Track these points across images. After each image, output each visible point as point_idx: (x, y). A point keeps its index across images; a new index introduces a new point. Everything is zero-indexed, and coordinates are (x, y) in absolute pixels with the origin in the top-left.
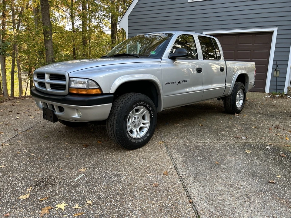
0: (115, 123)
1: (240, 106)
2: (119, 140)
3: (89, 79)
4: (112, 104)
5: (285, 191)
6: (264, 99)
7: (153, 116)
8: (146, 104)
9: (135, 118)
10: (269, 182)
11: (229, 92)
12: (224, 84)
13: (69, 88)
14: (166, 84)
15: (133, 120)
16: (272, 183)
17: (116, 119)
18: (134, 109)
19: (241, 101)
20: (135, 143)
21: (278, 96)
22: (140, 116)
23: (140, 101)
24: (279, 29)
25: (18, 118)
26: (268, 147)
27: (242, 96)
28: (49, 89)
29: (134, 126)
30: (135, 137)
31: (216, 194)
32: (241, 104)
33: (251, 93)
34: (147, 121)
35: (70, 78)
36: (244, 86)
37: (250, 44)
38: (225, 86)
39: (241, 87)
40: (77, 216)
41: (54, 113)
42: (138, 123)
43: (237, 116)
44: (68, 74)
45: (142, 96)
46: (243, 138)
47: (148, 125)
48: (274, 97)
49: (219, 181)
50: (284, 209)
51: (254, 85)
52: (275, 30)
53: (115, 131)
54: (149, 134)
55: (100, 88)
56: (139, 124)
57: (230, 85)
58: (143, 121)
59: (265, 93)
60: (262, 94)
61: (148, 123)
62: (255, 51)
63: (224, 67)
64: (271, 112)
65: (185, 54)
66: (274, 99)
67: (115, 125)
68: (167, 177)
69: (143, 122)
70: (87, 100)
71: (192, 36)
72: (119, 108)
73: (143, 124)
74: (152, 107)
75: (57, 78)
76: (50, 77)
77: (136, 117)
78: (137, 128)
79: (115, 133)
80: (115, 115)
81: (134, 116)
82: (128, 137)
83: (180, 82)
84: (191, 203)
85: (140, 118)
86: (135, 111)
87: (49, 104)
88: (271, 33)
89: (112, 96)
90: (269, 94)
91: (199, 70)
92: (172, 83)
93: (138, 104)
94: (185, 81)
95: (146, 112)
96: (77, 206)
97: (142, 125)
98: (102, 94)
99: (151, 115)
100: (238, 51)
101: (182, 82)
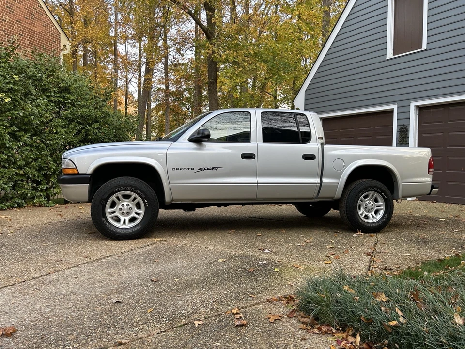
83: (203, 169)
94: (212, 169)
101: (208, 169)
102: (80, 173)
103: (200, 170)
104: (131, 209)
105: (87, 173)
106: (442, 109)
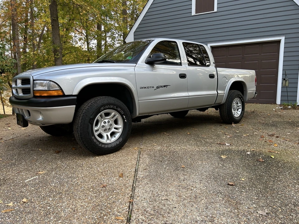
0: (79, 126)
1: (238, 115)
2: (84, 144)
3: (50, 81)
4: (75, 106)
5: (242, 193)
6: (274, 110)
7: (126, 121)
8: (117, 107)
9: (105, 123)
10: (229, 184)
11: (223, 101)
12: (216, 91)
13: (33, 90)
14: (141, 88)
15: (103, 124)
16: (231, 185)
17: (80, 121)
18: (102, 113)
19: (240, 110)
20: (104, 148)
21: (290, 107)
22: (111, 120)
23: (110, 104)
24: (286, 37)
25: (10, 129)
26: (249, 153)
27: (240, 105)
28: (21, 94)
29: (104, 130)
30: (105, 141)
31: (163, 194)
32: (239, 113)
33: (261, 104)
34: (120, 126)
35: (34, 80)
36: (241, 94)
37: (257, 54)
38: (217, 93)
39: (237, 95)
40: (5, 212)
41: (24, 118)
42: (108, 128)
43: (234, 126)
44: (33, 77)
45: (111, 100)
46: (227, 144)
47: (120, 130)
48: (285, 108)
49: (175, 183)
50: (229, 210)
51: (256, 93)
52: (283, 39)
53: (79, 134)
54: (121, 139)
55: (61, 89)
56: (110, 128)
57: (224, 92)
58: (115, 125)
59: (277, 104)
60: (273, 105)
61: (120, 128)
62: (263, 61)
63: (215, 73)
64: (273, 122)
65: (161, 59)
66: (284, 110)
67: (79, 128)
68: (121, 179)
69: (115, 127)
70: (48, 101)
71: (175, 42)
72: (84, 111)
73: (115, 128)
74: (124, 111)
75: (26, 82)
76: (22, 82)
77: (106, 121)
78: (108, 132)
79: (79, 136)
80: (79, 118)
81: (104, 120)
82: (95, 140)
83: (159, 87)
84: (130, 202)
85: (112, 122)
86: (103, 115)
87: (20, 109)
88: (279, 42)
89: (76, 98)
90: (280, 105)
91: (183, 76)
92: (148, 88)
93: (107, 107)
94: (165, 86)
95: (118, 116)
96: (11, 204)
97: (113, 130)
98: (64, 95)
99: (124, 120)
100: (246, 62)
101: (162, 87)
102: (66, 94)
103: (158, 88)
104: (111, 125)
105: (73, 94)
106: (224, 49)
